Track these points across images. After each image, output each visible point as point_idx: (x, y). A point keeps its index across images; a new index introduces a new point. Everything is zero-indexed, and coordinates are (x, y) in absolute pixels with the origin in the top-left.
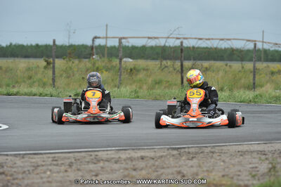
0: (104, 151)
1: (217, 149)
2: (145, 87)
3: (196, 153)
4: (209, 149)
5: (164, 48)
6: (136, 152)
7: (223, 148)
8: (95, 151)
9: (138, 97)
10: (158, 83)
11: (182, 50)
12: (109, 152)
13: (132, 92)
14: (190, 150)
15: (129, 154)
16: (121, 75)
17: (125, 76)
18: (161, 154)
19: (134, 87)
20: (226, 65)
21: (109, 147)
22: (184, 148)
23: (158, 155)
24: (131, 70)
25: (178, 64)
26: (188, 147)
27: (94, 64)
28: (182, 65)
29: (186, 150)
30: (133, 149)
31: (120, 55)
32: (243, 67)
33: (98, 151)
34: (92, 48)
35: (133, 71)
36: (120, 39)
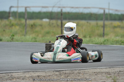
0: (16, 72)
1: (81, 71)
2: (40, 35)
3: (70, 74)
4: (77, 71)
5: (51, 13)
6: (35, 73)
7: (85, 70)
8: (11, 73)
9: (36, 41)
10: (48, 33)
11: (62, 14)
12: (19, 73)
13: (32, 38)
14: (66, 72)
15: (31, 74)
16: (26, 29)
17: (28, 29)
18: (50, 74)
19: (33, 35)
20: (88, 22)
21: (19, 70)
22: (63, 71)
23: (48, 75)
24: (32, 26)
25: (59, 22)
26: (65, 70)
27: (10, 22)
28: (62, 23)
29: (64, 72)
30: (33, 72)
31: (26, 17)
32: (97, 24)
33: (13, 73)
34: (9, 13)
35: (33, 26)
36: (26, 8)
